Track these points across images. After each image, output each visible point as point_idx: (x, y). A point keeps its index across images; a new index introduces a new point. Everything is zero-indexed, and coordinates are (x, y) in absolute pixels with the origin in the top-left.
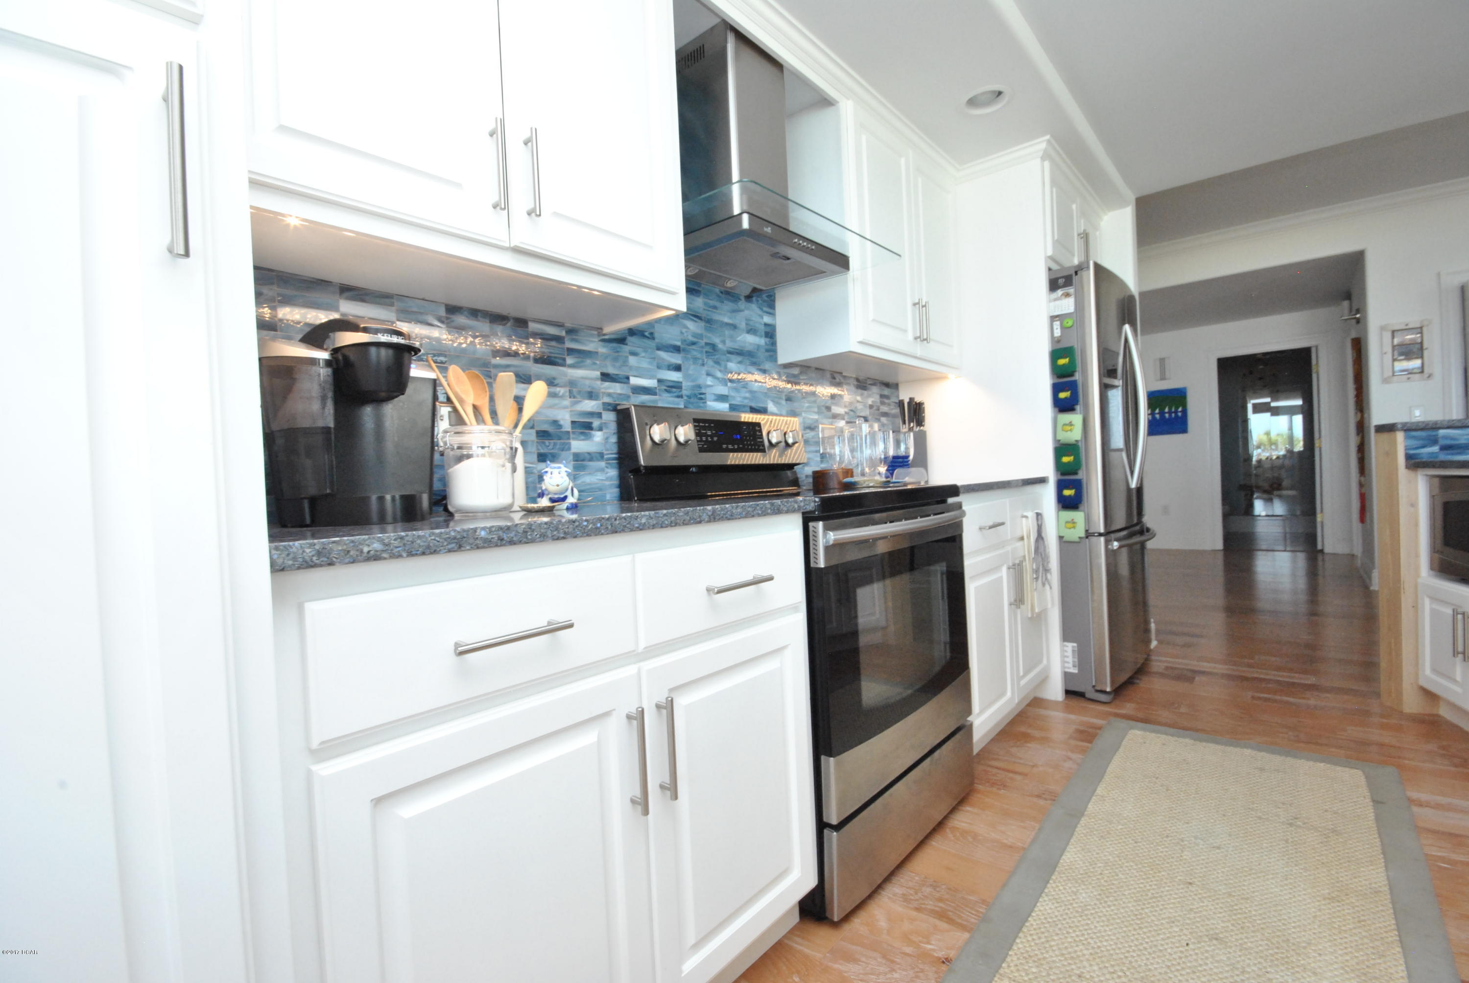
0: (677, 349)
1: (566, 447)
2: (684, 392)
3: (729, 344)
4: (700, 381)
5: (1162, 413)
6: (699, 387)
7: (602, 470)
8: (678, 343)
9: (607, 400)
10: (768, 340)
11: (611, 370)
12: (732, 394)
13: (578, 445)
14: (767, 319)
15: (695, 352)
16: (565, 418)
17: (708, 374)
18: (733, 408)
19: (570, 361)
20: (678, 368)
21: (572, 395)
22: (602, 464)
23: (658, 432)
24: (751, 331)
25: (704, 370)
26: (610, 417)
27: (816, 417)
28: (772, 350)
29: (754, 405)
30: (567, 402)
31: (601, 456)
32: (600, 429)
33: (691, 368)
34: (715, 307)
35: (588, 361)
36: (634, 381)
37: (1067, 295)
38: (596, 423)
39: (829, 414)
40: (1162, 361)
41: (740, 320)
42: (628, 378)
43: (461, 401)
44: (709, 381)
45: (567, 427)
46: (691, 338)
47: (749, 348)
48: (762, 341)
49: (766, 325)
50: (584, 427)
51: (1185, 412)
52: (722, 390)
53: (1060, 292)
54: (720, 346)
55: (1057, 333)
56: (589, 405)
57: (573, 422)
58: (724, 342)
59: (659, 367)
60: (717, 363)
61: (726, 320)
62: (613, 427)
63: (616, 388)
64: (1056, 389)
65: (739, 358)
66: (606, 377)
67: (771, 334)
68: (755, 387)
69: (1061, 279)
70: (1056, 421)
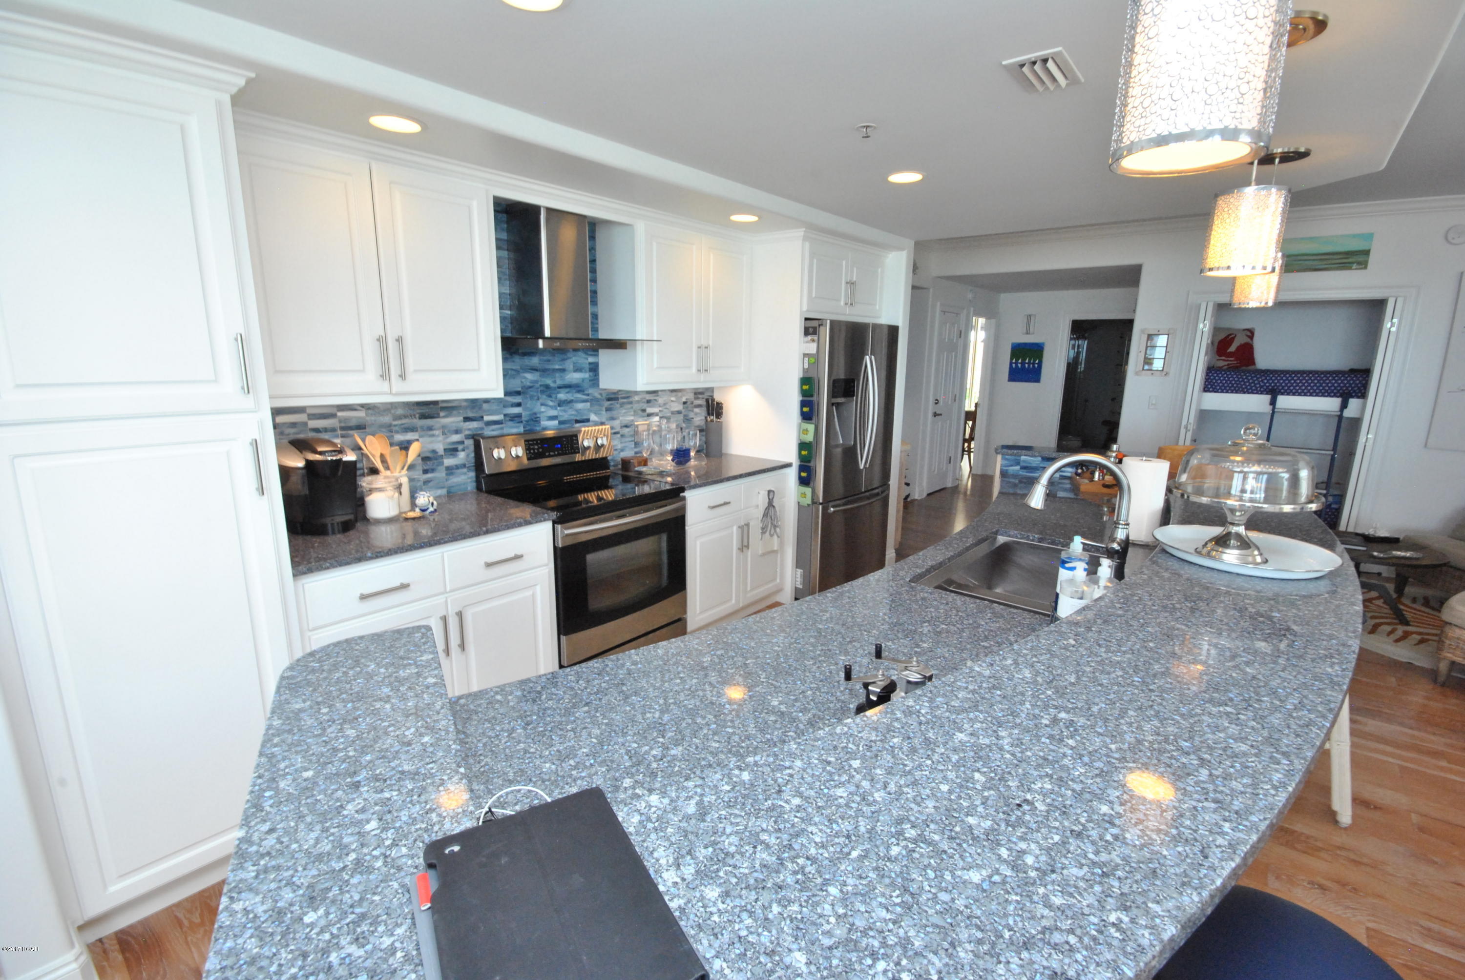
0: (518, 393)
1: (443, 463)
2: (524, 419)
3: (559, 382)
4: (536, 410)
5: (1023, 363)
6: (535, 414)
7: (465, 474)
8: (520, 389)
9: (467, 433)
10: (591, 374)
11: (470, 414)
12: (561, 414)
13: (448, 462)
14: (591, 359)
15: (532, 392)
16: (440, 448)
17: (542, 405)
18: (561, 423)
19: (442, 414)
20: (519, 405)
21: (444, 433)
22: (465, 470)
23: (498, 453)
24: (578, 370)
25: (539, 404)
26: (470, 443)
27: (632, 418)
28: (595, 380)
29: (578, 418)
30: (441, 438)
31: (464, 466)
32: (463, 450)
33: (529, 404)
34: (549, 361)
35: (455, 412)
36: (487, 418)
37: (813, 341)
38: (460, 447)
39: (645, 414)
40: (1029, 317)
41: (569, 365)
42: (482, 417)
44: (543, 409)
45: (441, 452)
46: (528, 384)
47: (574, 382)
48: (586, 375)
49: (590, 364)
50: (452, 451)
51: (1040, 364)
52: (553, 413)
53: (809, 338)
54: (552, 385)
55: (806, 366)
56: (456, 438)
57: (445, 450)
58: (555, 382)
59: (505, 407)
60: (550, 396)
61: (557, 367)
62: (472, 448)
63: (474, 425)
64: (803, 404)
65: (567, 390)
66: (467, 419)
67: (594, 369)
68: (580, 406)
69: (811, 328)
70: (800, 426)
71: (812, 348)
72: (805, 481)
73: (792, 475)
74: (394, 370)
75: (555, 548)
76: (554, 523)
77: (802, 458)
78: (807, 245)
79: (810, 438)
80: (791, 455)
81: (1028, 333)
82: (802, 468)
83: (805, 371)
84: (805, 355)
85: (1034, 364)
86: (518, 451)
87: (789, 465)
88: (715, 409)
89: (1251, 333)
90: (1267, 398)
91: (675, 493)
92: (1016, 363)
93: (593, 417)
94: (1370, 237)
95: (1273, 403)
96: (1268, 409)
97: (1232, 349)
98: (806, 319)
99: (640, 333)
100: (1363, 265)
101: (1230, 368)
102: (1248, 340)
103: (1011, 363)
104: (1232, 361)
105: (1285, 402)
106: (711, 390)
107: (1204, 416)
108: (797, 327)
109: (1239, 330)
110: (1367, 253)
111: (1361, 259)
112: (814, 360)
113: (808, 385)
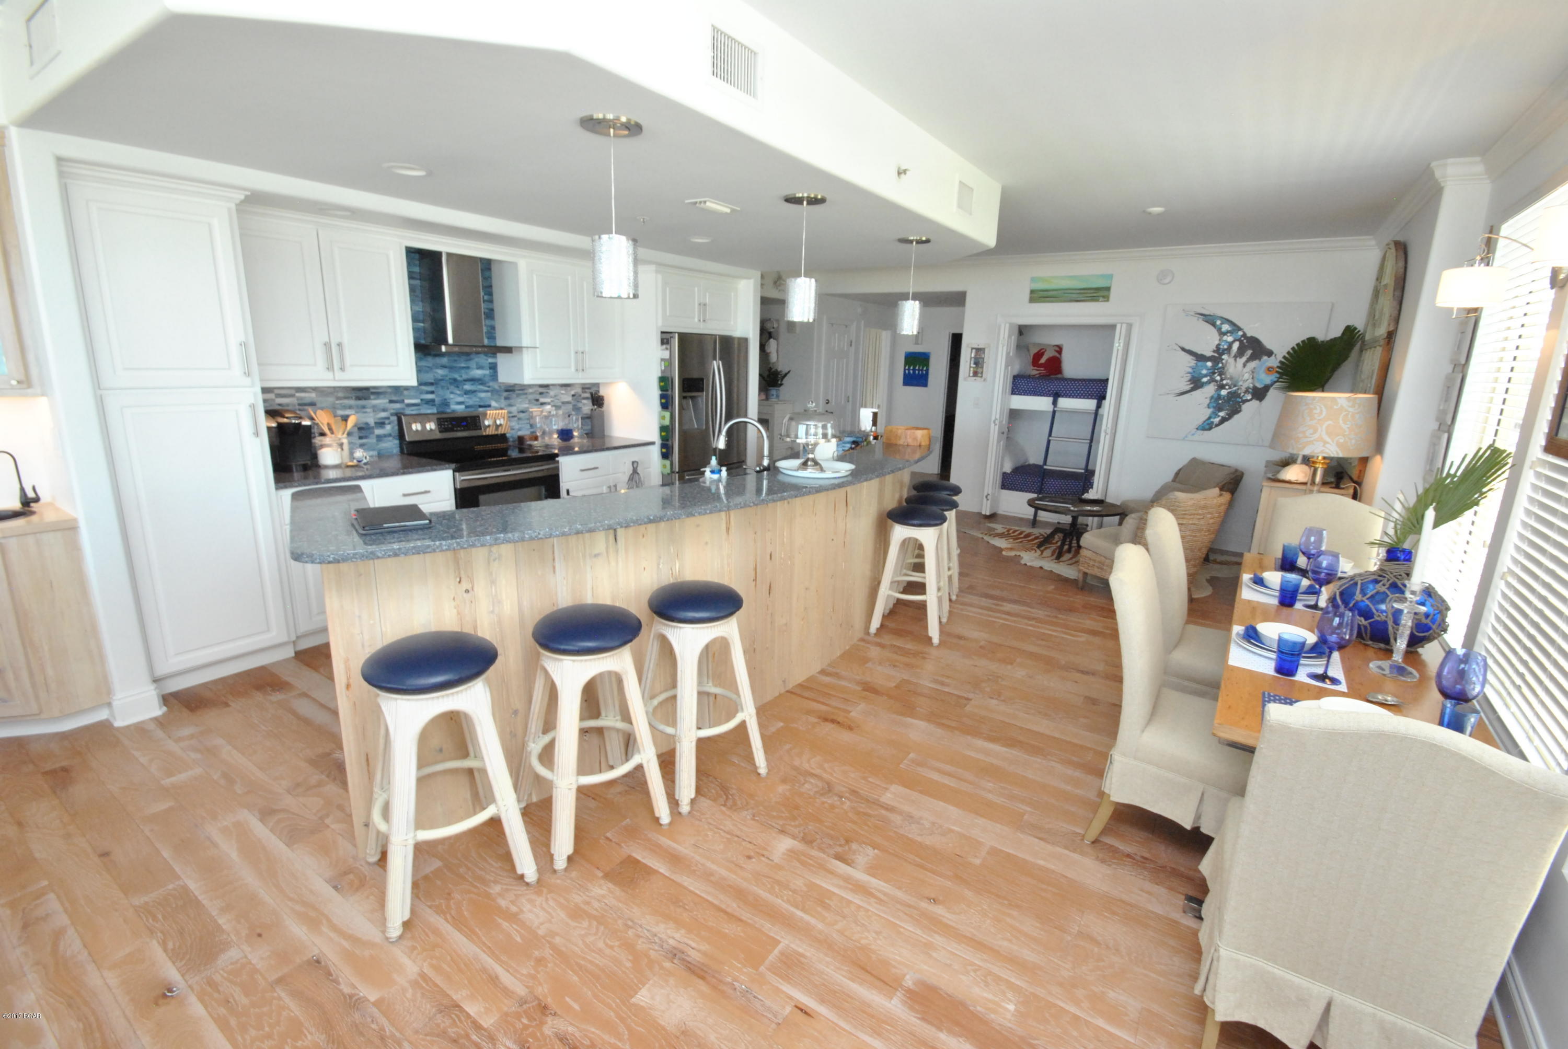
0: (432, 384)
1: (373, 433)
2: (437, 402)
3: (465, 377)
4: (446, 397)
5: (914, 370)
6: (446, 399)
7: (390, 441)
8: (433, 381)
9: (392, 411)
10: (491, 371)
11: (394, 398)
12: (467, 400)
13: (378, 432)
14: (491, 360)
15: (442, 383)
16: (371, 421)
17: (452, 393)
18: (467, 407)
19: (372, 397)
20: (432, 392)
21: (374, 411)
22: (391, 438)
23: (416, 427)
24: (480, 367)
25: (448, 392)
26: (394, 419)
27: (527, 406)
28: (494, 376)
29: (482, 404)
30: (372, 414)
31: (390, 435)
32: (389, 424)
33: (441, 392)
34: (455, 361)
35: (382, 396)
36: (407, 401)
37: (667, 349)
38: (387, 422)
39: (539, 403)
41: (472, 364)
42: (403, 401)
43: (323, 424)
44: (452, 396)
45: (372, 424)
46: (440, 378)
47: (477, 377)
48: (487, 372)
49: (490, 363)
50: (381, 424)
51: (927, 371)
52: (460, 399)
53: (664, 346)
54: (459, 378)
55: (663, 368)
56: (383, 415)
57: (376, 423)
58: (461, 376)
59: (421, 393)
60: (458, 387)
61: (463, 365)
62: (396, 422)
63: (397, 406)
64: (662, 397)
65: (472, 383)
66: (391, 402)
67: (493, 367)
68: (483, 395)
69: (665, 339)
70: (660, 413)
71: (666, 355)
72: (665, 456)
73: (655, 452)
74: (336, 366)
75: (455, 489)
76: (454, 471)
77: (662, 437)
78: (660, 277)
79: (667, 422)
80: (654, 435)
81: (917, 344)
82: (663, 446)
83: (663, 372)
84: (662, 360)
85: (922, 370)
86: (431, 426)
87: (653, 443)
88: (598, 401)
89: (1059, 349)
90: (1050, 399)
91: (552, 457)
92: (909, 370)
93: (494, 404)
94: (1110, 277)
95: (1055, 403)
96: (1050, 408)
97: (1043, 361)
98: (662, 333)
99: (525, 342)
100: (1106, 298)
101: (1042, 377)
102: (1057, 355)
103: (905, 370)
104: (1042, 371)
105: (1064, 403)
107: (1014, 415)
108: (656, 339)
109: (1049, 345)
110: (1108, 289)
111: (1105, 293)
112: (668, 362)
113: (665, 382)
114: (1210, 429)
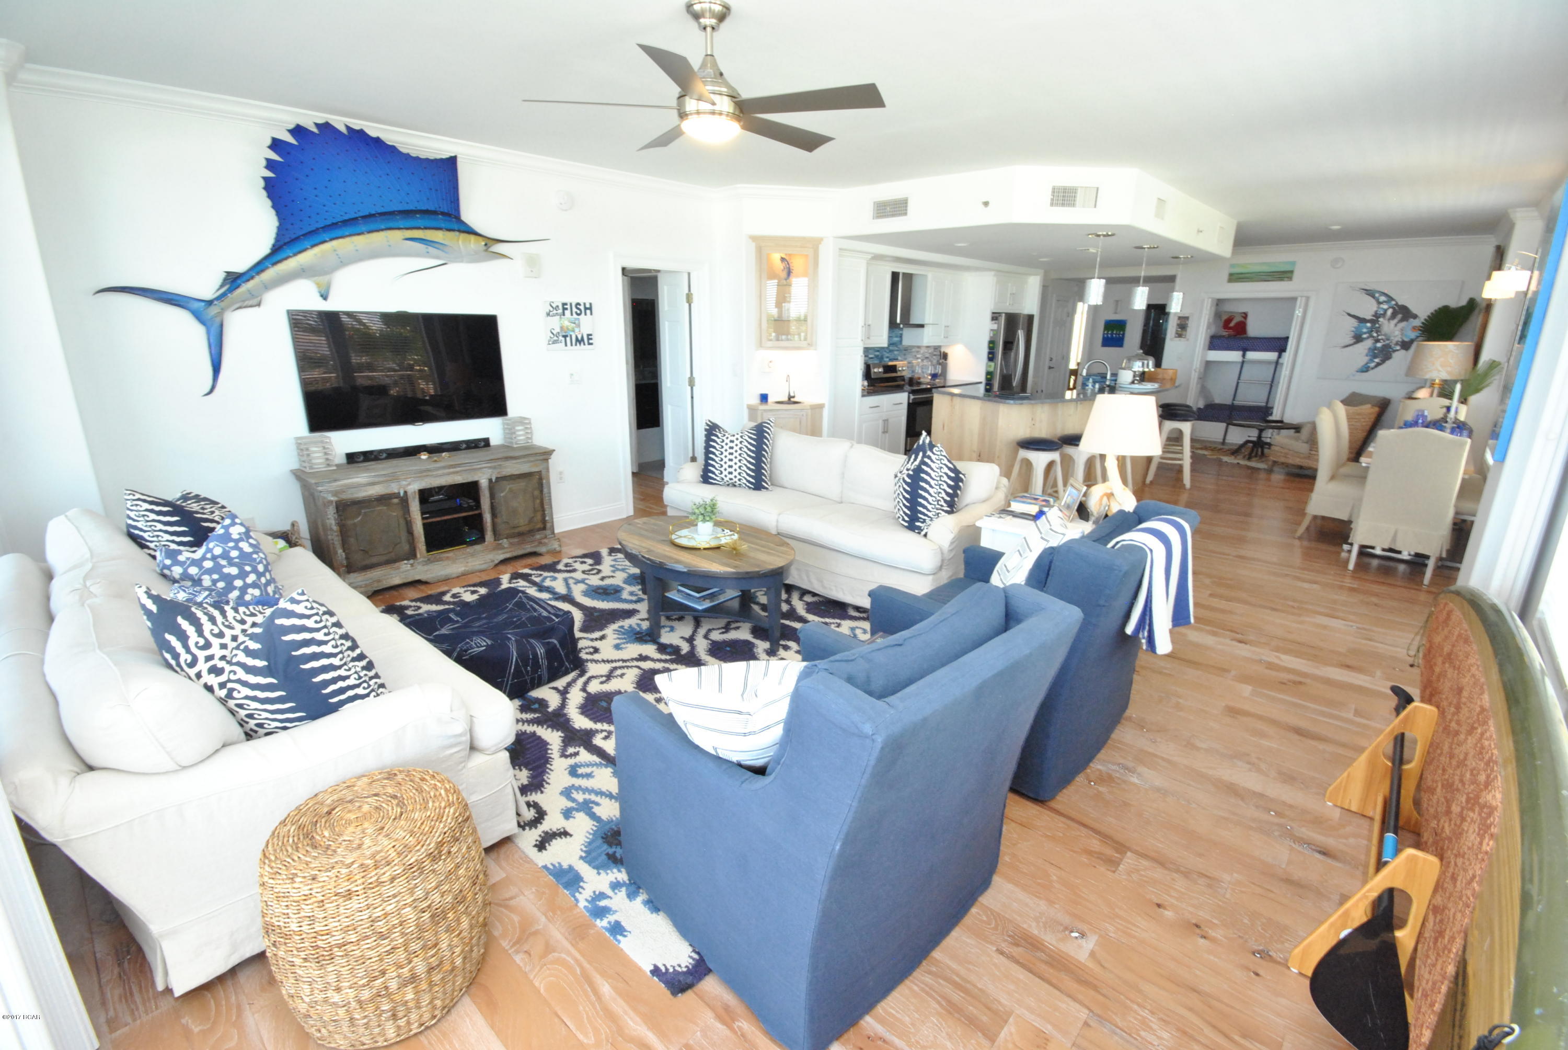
0: (889, 345)
2: (879, 357)
3: (891, 342)
5: (1112, 334)
6: (883, 355)
12: (890, 356)
18: (890, 360)
23: (876, 370)
24: (896, 337)
27: (912, 359)
28: (901, 341)
29: (895, 358)
36: (870, 356)
37: (996, 323)
39: (916, 358)
40: (1117, 301)
41: (894, 335)
44: (885, 353)
47: (895, 342)
48: (899, 339)
51: (1123, 335)
53: (995, 321)
55: (992, 335)
59: (875, 352)
64: (989, 353)
65: (893, 346)
67: (901, 336)
68: (896, 352)
69: (995, 317)
70: (987, 364)
71: (995, 327)
72: (988, 390)
75: (909, 403)
77: (987, 379)
78: (995, 279)
79: (992, 369)
80: (982, 378)
81: (1116, 313)
82: (987, 384)
83: (991, 337)
84: (992, 330)
85: (1119, 334)
86: (881, 370)
87: (980, 383)
88: (945, 356)
89: (1245, 315)
90: (1240, 353)
92: (1107, 334)
93: (899, 358)
94: (1294, 263)
95: (1244, 356)
96: (1240, 359)
97: (1232, 324)
98: (993, 313)
99: (926, 322)
100: (1290, 279)
101: (1229, 337)
102: (1243, 319)
103: (1104, 334)
104: (1231, 332)
105: (1251, 355)
106: (940, 347)
107: (1208, 364)
108: (988, 316)
109: (1237, 313)
110: (1292, 272)
111: (1289, 275)
112: (995, 333)
113: (992, 344)
114: (1367, 371)
